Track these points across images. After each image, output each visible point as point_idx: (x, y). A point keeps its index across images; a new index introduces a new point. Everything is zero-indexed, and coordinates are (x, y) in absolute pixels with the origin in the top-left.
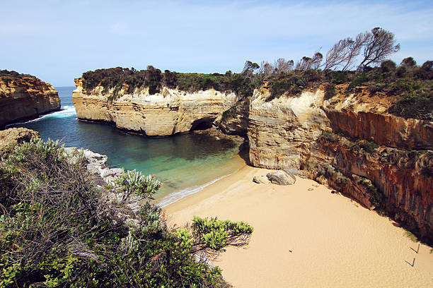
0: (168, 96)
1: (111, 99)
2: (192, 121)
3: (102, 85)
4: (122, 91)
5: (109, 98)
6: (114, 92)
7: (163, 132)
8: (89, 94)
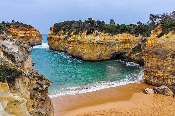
0: (98, 36)
1: (66, 38)
2: (112, 53)
3: (63, 30)
4: (72, 33)
5: (65, 37)
6: (68, 34)
7: (93, 58)
8: (55, 35)
